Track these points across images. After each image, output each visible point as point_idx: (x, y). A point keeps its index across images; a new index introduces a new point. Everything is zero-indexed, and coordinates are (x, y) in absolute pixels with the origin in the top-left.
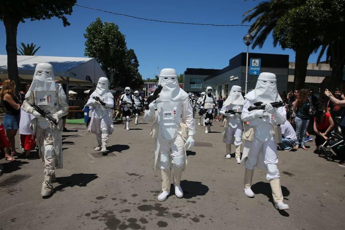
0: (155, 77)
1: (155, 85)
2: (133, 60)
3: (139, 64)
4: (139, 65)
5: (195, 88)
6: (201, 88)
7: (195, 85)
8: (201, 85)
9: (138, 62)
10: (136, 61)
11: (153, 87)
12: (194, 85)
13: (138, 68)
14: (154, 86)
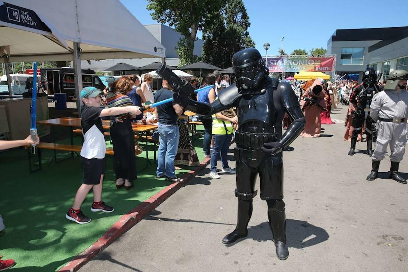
0: (279, 52)
1: (280, 61)
2: (240, 15)
3: (250, 21)
4: (249, 24)
5: (351, 64)
6: (363, 64)
7: (352, 59)
8: (363, 59)
9: (248, 18)
10: (245, 16)
11: (275, 64)
12: (350, 59)
13: (249, 30)
14: (277, 62)
